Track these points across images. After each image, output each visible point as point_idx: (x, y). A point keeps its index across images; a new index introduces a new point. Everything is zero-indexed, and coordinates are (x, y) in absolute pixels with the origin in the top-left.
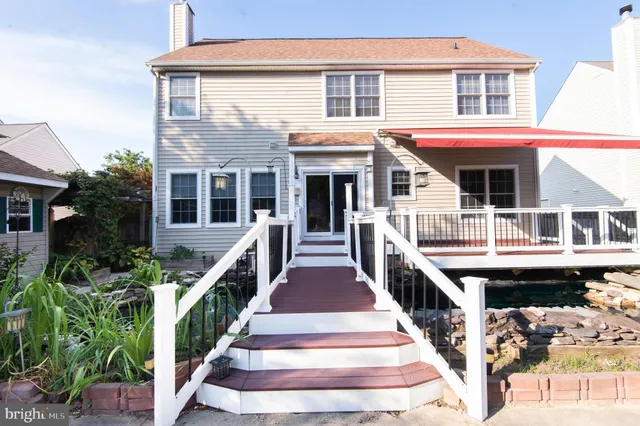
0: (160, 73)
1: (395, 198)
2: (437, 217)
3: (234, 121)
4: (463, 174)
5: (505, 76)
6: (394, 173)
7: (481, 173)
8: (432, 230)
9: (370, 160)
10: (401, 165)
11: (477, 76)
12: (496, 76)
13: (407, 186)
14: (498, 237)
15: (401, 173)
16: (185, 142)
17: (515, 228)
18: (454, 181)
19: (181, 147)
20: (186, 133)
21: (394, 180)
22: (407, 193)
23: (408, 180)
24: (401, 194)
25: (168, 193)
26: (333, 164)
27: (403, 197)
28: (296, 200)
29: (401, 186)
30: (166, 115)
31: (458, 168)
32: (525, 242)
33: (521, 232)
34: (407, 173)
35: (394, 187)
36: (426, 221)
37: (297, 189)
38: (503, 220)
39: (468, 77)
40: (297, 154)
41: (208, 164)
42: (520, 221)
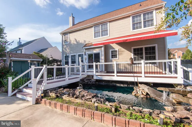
0: (63, 34)
1: (112, 59)
2: (125, 64)
3: (75, 43)
4: (135, 50)
5: (152, 13)
6: (112, 52)
7: (142, 49)
8: (123, 68)
9: (103, 48)
10: (114, 49)
11: (140, 15)
12: (148, 13)
13: (116, 55)
14: (146, 71)
15: (114, 51)
16: (67, 49)
17: (156, 68)
18: (131, 52)
19: (66, 50)
20: (67, 47)
21: (112, 53)
22: (116, 57)
23: (116, 53)
24: (114, 57)
25: (64, 60)
26: (94, 51)
27: (115, 59)
28: (86, 61)
29: (114, 55)
30: (64, 44)
31: (133, 48)
32: (160, 73)
33: (158, 69)
34: (116, 51)
35: (112, 55)
36: (121, 66)
37: (86, 58)
38: (151, 65)
39: (137, 16)
40: (86, 49)
41: (71, 53)
42: (158, 65)
